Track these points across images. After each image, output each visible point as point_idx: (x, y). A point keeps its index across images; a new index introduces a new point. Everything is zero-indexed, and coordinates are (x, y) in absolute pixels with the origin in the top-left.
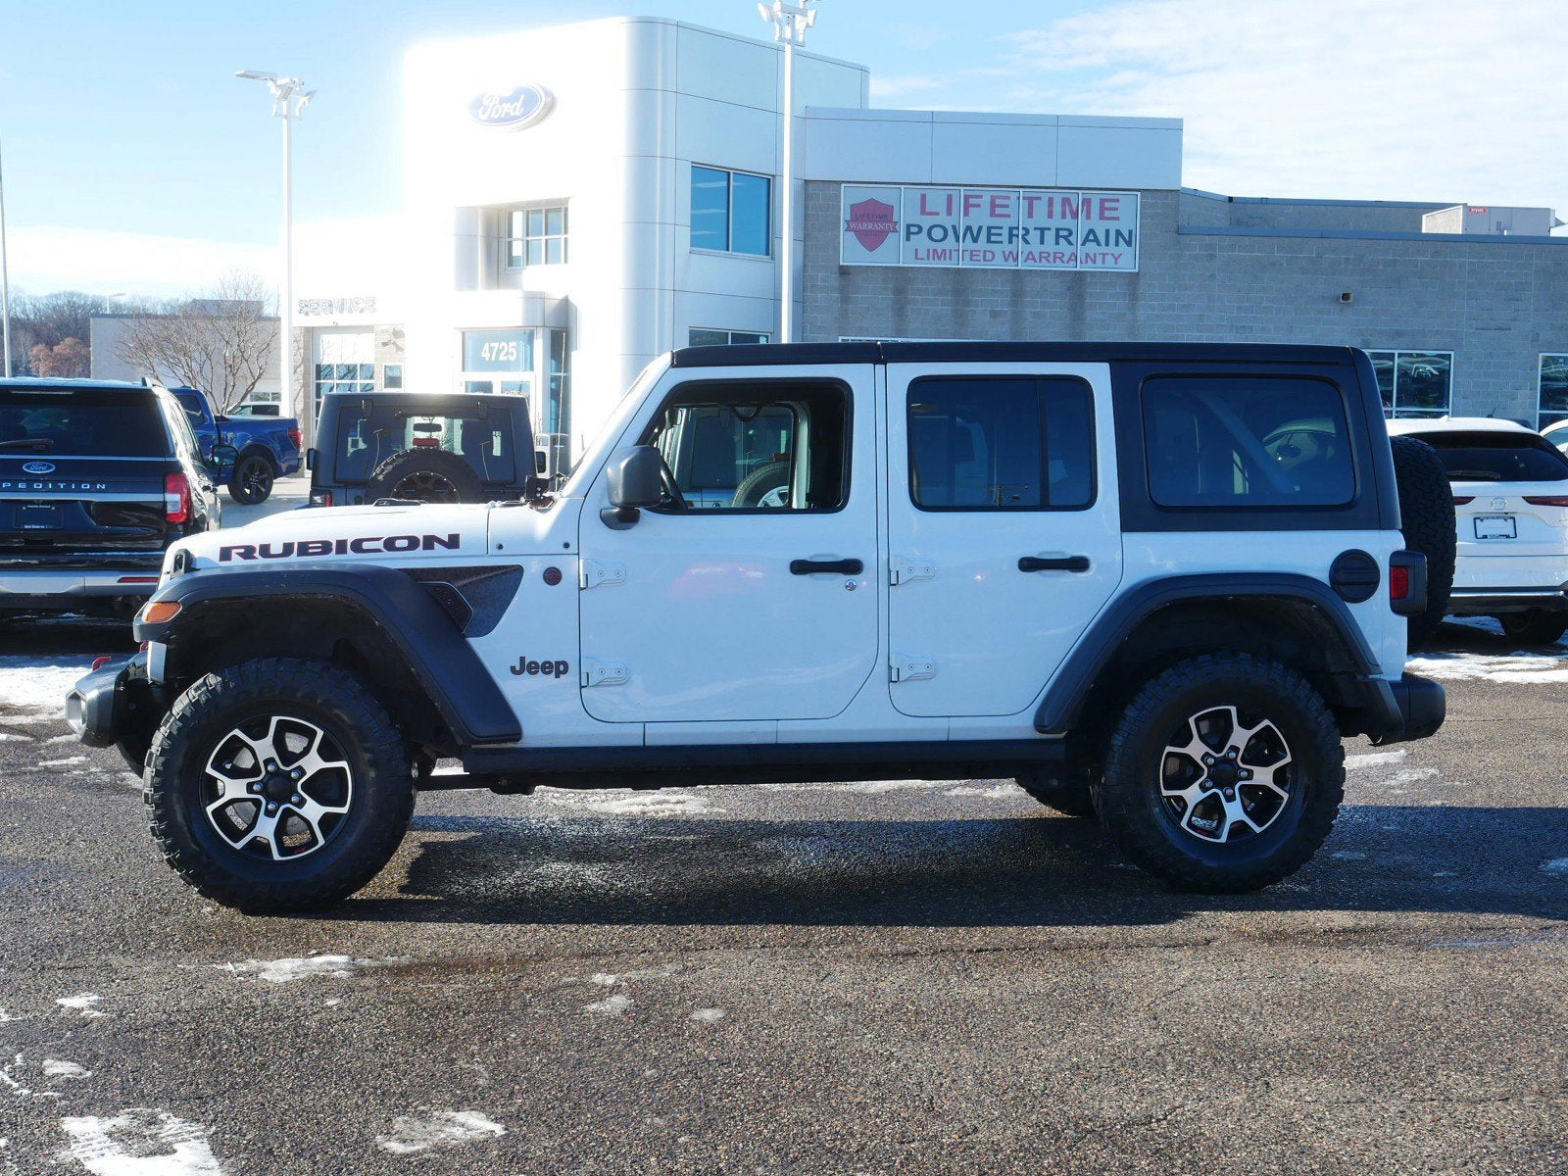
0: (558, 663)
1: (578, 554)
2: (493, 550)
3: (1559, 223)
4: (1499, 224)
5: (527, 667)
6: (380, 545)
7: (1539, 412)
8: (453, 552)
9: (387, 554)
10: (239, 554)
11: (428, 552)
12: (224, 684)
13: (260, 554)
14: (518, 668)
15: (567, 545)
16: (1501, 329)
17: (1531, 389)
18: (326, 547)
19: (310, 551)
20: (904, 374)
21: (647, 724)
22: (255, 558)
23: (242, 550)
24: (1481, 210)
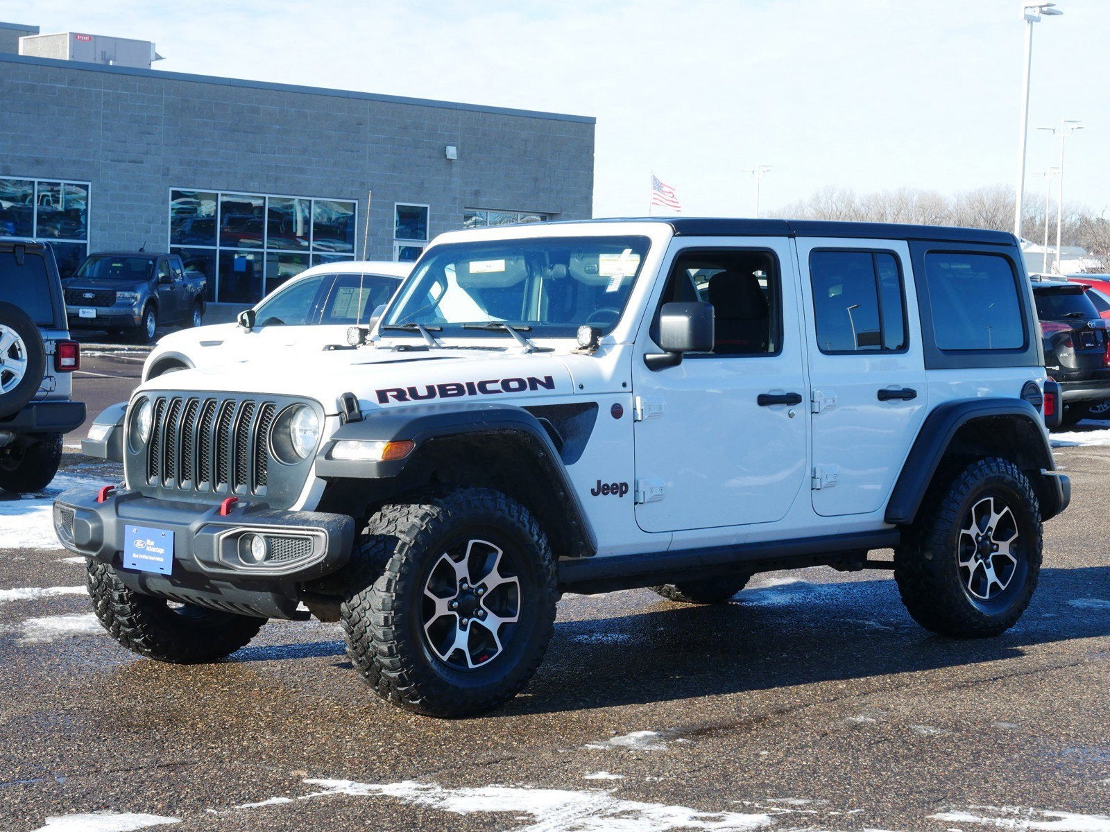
0: (622, 484)
1: (632, 392)
2: (577, 390)
3: (158, 58)
4: (104, 53)
5: (602, 489)
6: (498, 386)
7: (170, 246)
8: (550, 391)
9: (505, 394)
10: (393, 396)
11: (534, 393)
12: (444, 513)
13: (411, 396)
14: (596, 491)
15: (624, 385)
16: (134, 162)
17: (162, 223)
18: (459, 389)
19: (449, 392)
20: (807, 244)
21: (674, 533)
22: (407, 400)
23: (395, 393)
24: (87, 38)
